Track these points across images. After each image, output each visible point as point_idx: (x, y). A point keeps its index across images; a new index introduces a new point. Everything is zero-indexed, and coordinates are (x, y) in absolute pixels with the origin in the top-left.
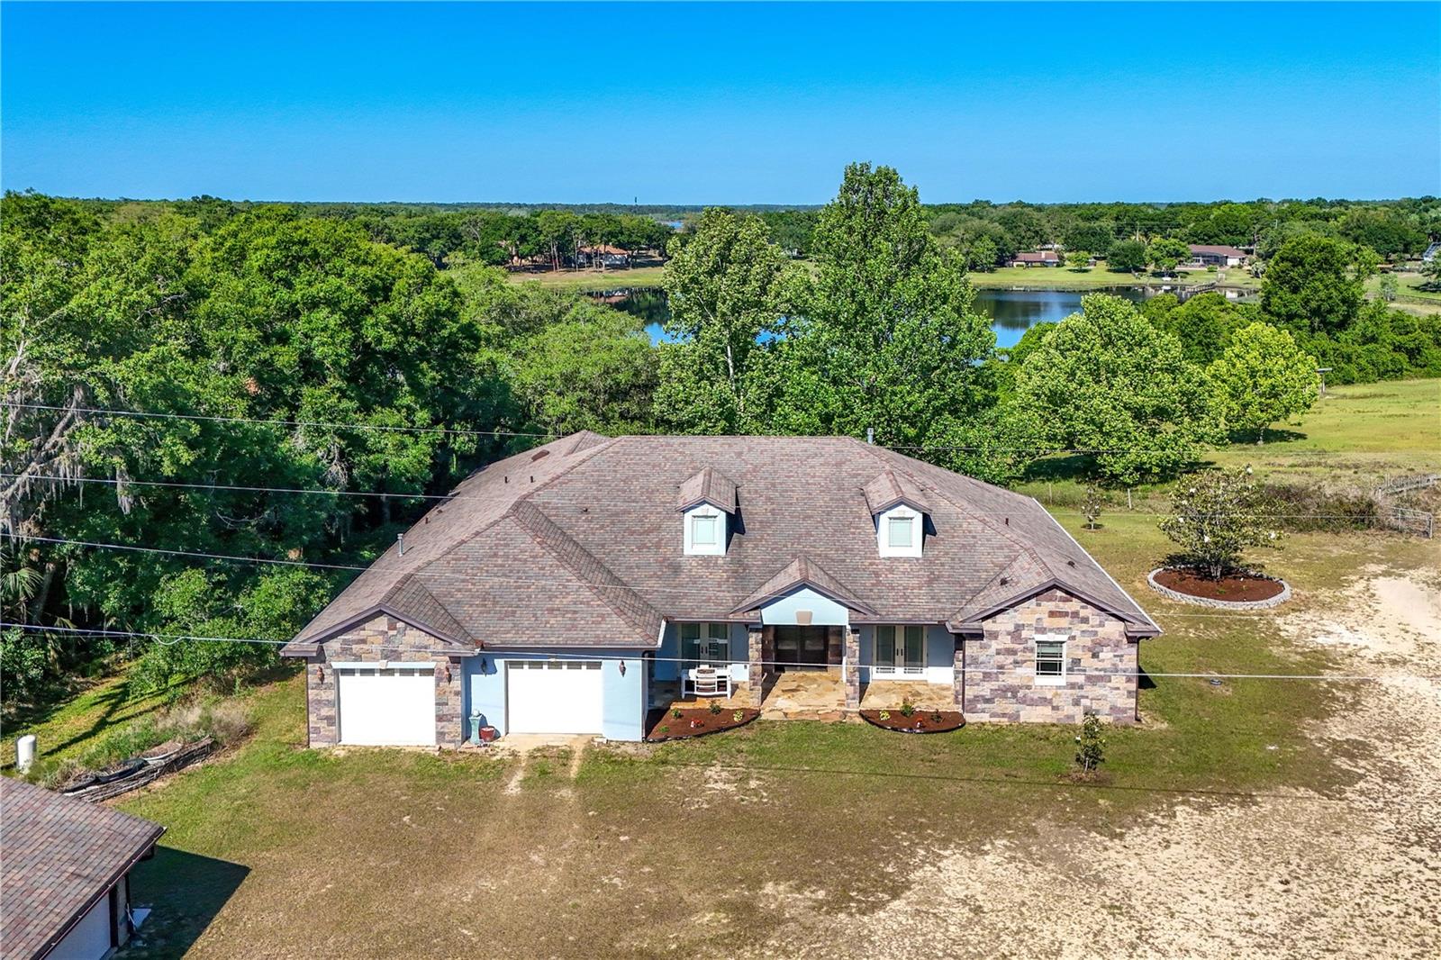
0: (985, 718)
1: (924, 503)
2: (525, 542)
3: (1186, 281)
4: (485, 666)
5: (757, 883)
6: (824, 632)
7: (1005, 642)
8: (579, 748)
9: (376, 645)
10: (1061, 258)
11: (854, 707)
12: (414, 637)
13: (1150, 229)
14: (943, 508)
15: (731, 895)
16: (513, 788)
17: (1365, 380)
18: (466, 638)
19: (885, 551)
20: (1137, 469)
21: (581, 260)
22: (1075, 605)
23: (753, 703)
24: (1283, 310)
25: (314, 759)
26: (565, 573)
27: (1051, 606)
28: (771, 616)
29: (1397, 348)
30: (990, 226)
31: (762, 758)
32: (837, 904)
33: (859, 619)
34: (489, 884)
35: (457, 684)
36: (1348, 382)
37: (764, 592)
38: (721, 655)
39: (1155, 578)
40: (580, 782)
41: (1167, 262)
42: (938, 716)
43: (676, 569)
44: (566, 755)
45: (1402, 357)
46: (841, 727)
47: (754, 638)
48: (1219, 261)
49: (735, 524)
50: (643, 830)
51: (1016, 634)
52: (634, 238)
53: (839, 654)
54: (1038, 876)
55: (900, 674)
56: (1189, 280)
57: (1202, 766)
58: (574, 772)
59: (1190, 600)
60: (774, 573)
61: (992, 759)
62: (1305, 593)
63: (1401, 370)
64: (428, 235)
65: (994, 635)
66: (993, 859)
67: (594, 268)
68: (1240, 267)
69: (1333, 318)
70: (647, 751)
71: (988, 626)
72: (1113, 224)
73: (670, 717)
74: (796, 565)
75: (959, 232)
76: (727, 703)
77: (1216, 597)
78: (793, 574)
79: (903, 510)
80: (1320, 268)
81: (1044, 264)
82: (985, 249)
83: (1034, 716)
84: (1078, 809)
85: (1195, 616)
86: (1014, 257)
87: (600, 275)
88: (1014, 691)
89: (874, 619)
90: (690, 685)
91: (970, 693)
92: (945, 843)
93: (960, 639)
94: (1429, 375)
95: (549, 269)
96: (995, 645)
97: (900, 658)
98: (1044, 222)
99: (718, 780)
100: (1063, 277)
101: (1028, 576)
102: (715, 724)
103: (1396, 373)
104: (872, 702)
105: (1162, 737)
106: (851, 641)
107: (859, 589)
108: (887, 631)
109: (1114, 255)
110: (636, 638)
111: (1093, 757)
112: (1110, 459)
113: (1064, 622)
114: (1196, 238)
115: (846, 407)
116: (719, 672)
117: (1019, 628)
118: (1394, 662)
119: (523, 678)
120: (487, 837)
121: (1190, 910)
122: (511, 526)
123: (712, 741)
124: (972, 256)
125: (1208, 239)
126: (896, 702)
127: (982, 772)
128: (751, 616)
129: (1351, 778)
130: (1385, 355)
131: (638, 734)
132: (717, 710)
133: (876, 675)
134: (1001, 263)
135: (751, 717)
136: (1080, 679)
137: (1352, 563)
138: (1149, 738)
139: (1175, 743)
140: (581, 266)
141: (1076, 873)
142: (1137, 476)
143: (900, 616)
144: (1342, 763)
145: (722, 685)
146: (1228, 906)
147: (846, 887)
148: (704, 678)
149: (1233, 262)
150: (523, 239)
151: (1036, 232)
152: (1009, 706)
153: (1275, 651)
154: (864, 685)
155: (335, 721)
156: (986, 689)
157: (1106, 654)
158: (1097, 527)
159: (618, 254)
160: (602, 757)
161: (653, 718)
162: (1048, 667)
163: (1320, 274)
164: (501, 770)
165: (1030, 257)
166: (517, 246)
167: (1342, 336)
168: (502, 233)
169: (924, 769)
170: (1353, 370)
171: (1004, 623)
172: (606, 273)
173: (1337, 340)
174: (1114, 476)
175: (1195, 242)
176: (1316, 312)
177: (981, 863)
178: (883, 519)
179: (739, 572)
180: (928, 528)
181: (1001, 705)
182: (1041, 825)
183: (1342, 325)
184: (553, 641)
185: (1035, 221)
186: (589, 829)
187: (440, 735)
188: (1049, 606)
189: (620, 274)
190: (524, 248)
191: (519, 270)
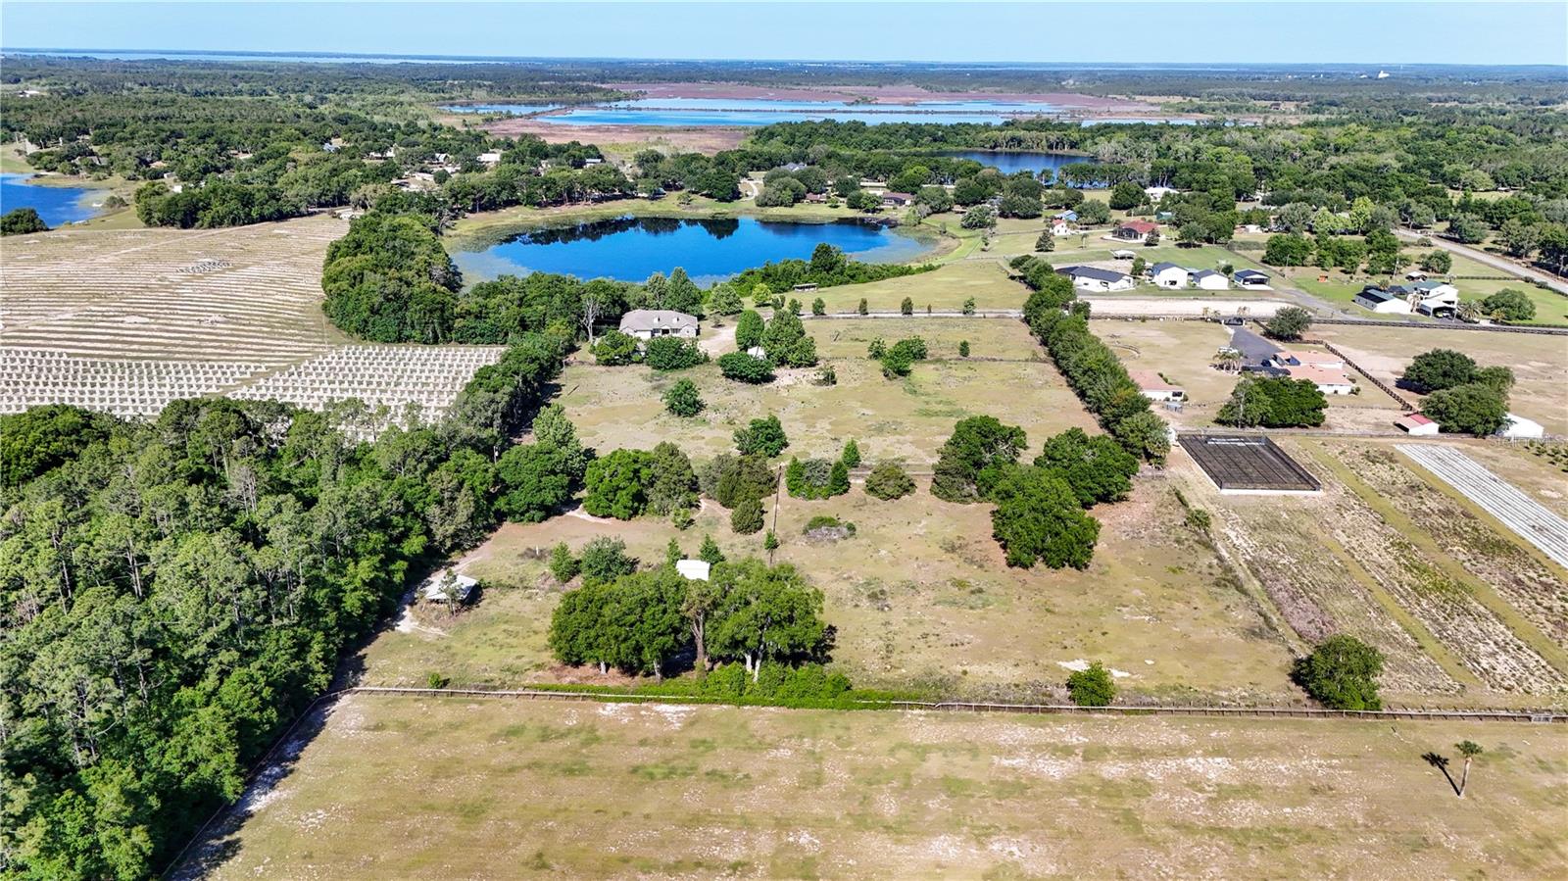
3: (878, 216)
10: (828, 198)
21: (578, 197)
41: (870, 206)
48: (902, 202)
56: (881, 214)
67: (585, 203)
68: (909, 206)
69: (827, 268)
81: (820, 202)
82: (788, 194)
86: (805, 197)
87: (589, 207)
95: (562, 204)
100: (827, 210)
109: (852, 197)
124: (781, 198)
134: (797, 201)
140: (579, 201)
149: (908, 202)
150: (548, 189)
159: (596, 194)
163: (823, 255)
165: (813, 197)
166: (545, 193)
172: (592, 206)
176: (822, 266)
189: (599, 206)
190: (550, 194)
191: (547, 205)
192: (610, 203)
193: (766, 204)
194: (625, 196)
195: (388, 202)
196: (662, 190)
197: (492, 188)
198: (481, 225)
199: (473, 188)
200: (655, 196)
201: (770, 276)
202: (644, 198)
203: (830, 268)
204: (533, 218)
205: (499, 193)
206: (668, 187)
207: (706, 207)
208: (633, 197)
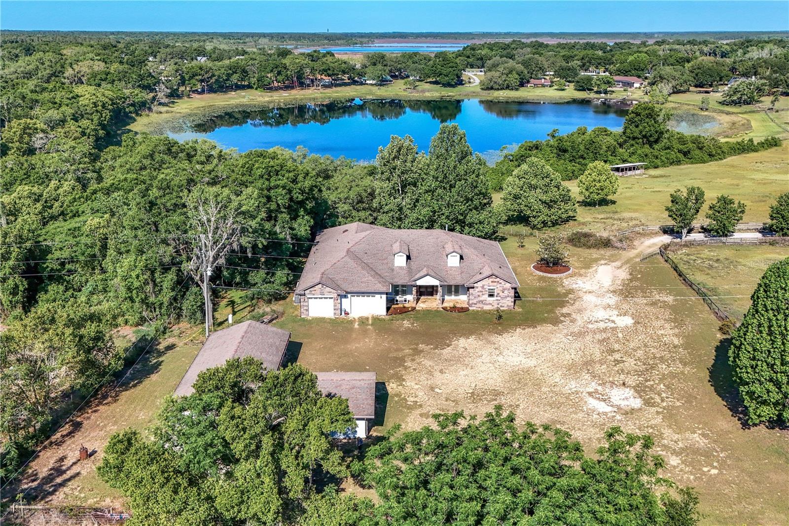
0: (475, 308)
1: (460, 252)
2: (351, 263)
3: (612, 96)
4: (346, 297)
5: (418, 344)
6: (433, 287)
7: (480, 289)
8: (370, 317)
9: (318, 291)
10: (552, 82)
11: (441, 306)
12: (328, 289)
13: (599, 64)
14: (466, 252)
15: (412, 347)
16: (356, 326)
17: (664, 166)
18: (341, 289)
19: (450, 264)
20: (543, 222)
21: (308, 82)
22: (498, 279)
23: (414, 305)
24: (631, 136)
25: (304, 320)
26: (364, 272)
27: (492, 280)
28: (419, 283)
29: (680, 151)
30: (517, 66)
31: (417, 319)
32: (435, 349)
33: (442, 283)
34: (357, 345)
35: (339, 301)
36: (656, 167)
37: (416, 277)
38: (404, 293)
39: (533, 267)
40: (372, 325)
41: (603, 87)
42: (462, 308)
43: (393, 270)
44: (367, 319)
45: (680, 156)
46: (437, 311)
47: (414, 289)
48: (630, 85)
49: (408, 258)
50: (390, 335)
51: (483, 287)
52: (336, 72)
53: (437, 292)
54: (480, 342)
55: (453, 297)
56: (614, 95)
57: (527, 319)
58: (370, 322)
59: (541, 274)
60: (419, 271)
61: (475, 318)
62: (577, 271)
63: (679, 161)
64: (231, 72)
65: (477, 287)
66: (472, 340)
67: (315, 87)
68: (640, 88)
69: (651, 139)
70: (388, 317)
71: (475, 285)
72: (579, 63)
73: (392, 309)
74: (425, 269)
75: (501, 70)
76: (407, 305)
77: (549, 273)
78: (424, 272)
79: (454, 254)
80: (647, 117)
81: (543, 86)
82: (514, 79)
83: (487, 308)
84: (493, 330)
85: (541, 279)
86: (528, 82)
87: (318, 92)
88: (482, 301)
89: (446, 284)
90: (397, 301)
91: (471, 302)
92: (460, 337)
93: (468, 289)
94: (692, 163)
95: (292, 88)
96: (477, 290)
97: (453, 293)
98: (544, 62)
99: (406, 324)
100: (552, 93)
101: (487, 272)
102: (404, 311)
103: (679, 162)
104: (445, 305)
105: (519, 313)
106: (440, 289)
107: (442, 275)
108: (450, 287)
109: (578, 82)
110: (384, 290)
111: (500, 317)
112: (534, 219)
113: (495, 284)
114: (620, 72)
115: (440, 208)
116: (405, 297)
117: (483, 286)
118: (590, 292)
119: (356, 300)
120: (354, 336)
121: (512, 349)
122: (347, 259)
123: (404, 315)
124: (507, 82)
125: (626, 73)
126: (451, 305)
127: (471, 321)
128: (413, 283)
129: (562, 322)
130: (673, 155)
131: (385, 313)
132: (404, 307)
133: (447, 298)
134: (522, 85)
135: (414, 309)
136: (499, 298)
137: (596, 260)
138: (516, 313)
139: (522, 314)
140: (309, 86)
141: (489, 342)
142: (542, 225)
143: (452, 283)
144: (562, 318)
145: (405, 301)
146: (521, 348)
147: (437, 345)
148: (401, 299)
149: (637, 85)
150: (279, 73)
151: (540, 68)
152: (481, 305)
153: (559, 289)
154: (443, 300)
155: (307, 310)
156: (475, 301)
157: (506, 292)
158: (522, 246)
159: (327, 80)
160: (376, 319)
161: (388, 309)
162: (491, 295)
163: (647, 120)
164: (352, 322)
165: (537, 82)
166: (276, 77)
167: (656, 147)
168: (268, 70)
169: (458, 321)
170: (658, 162)
171: (479, 284)
172: (322, 90)
173: (653, 149)
174: (534, 226)
175: (619, 75)
176: (645, 136)
177: (468, 340)
178: (449, 256)
179: (410, 270)
180: (461, 258)
181: (478, 305)
182: (484, 333)
183: (656, 141)
184: (363, 290)
185: (540, 62)
186: (377, 334)
187: (335, 314)
188: (491, 280)
189: (328, 90)
190: (280, 78)
191: (277, 89)
192: (339, 89)
193: (492, 88)
194: (354, 82)
195: (99, 77)
196: (389, 78)
197: (223, 70)
198: (203, 104)
199: (201, 69)
200: (382, 82)
201: (565, 151)
202: (372, 85)
203: (652, 139)
204: (261, 99)
205: (229, 75)
206: (395, 77)
207: (431, 92)
208: (362, 84)
